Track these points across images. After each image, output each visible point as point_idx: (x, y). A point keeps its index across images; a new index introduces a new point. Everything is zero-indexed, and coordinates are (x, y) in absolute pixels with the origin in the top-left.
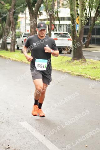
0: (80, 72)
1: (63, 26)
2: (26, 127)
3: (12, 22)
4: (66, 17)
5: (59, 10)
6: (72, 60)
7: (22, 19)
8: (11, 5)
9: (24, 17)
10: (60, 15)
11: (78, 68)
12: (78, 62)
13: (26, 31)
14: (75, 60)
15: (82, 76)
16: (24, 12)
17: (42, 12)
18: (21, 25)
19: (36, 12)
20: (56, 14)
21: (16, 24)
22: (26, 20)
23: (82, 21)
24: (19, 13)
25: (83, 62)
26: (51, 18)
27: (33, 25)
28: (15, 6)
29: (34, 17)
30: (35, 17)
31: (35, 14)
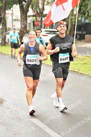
3: (3, 18)
8: (2, 3)
18: (8, 21)
19: (26, 9)
22: (13, 16)
23: (72, 19)
28: (6, 4)
29: (24, 14)
31: (25, 12)
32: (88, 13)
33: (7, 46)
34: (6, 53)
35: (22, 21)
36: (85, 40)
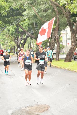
33: (60, 61)
34: (59, 67)
35: (73, 39)
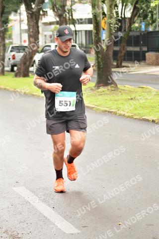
0: (109, 106)
1: (80, 33)
2: (23, 196)
4: (85, 19)
5: (73, 7)
6: (95, 86)
7: (16, 22)
9: (19, 19)
10: (76, 16)
11: (106, 100)
12: (106, 90)
13: (21, 42)
14: (100, 86)
15: (112, 112)
16: (19, 11)
17: (46, 12)
18: (13, 33)
19: (37, 11)
20: (68, 13)
21: (6, 30)
22: (21, 25)
23: (110, 24)
24: (9, 13)
25: (112, 90)
26: (62, 20)
27: (32, 32)
28: (4, 2)
29: (34, 18)
30: (36, 19)
31: (36, 15)
32: (152, 15)
33: (6, 75)
35: (31, 30)
36: (147, 61)
